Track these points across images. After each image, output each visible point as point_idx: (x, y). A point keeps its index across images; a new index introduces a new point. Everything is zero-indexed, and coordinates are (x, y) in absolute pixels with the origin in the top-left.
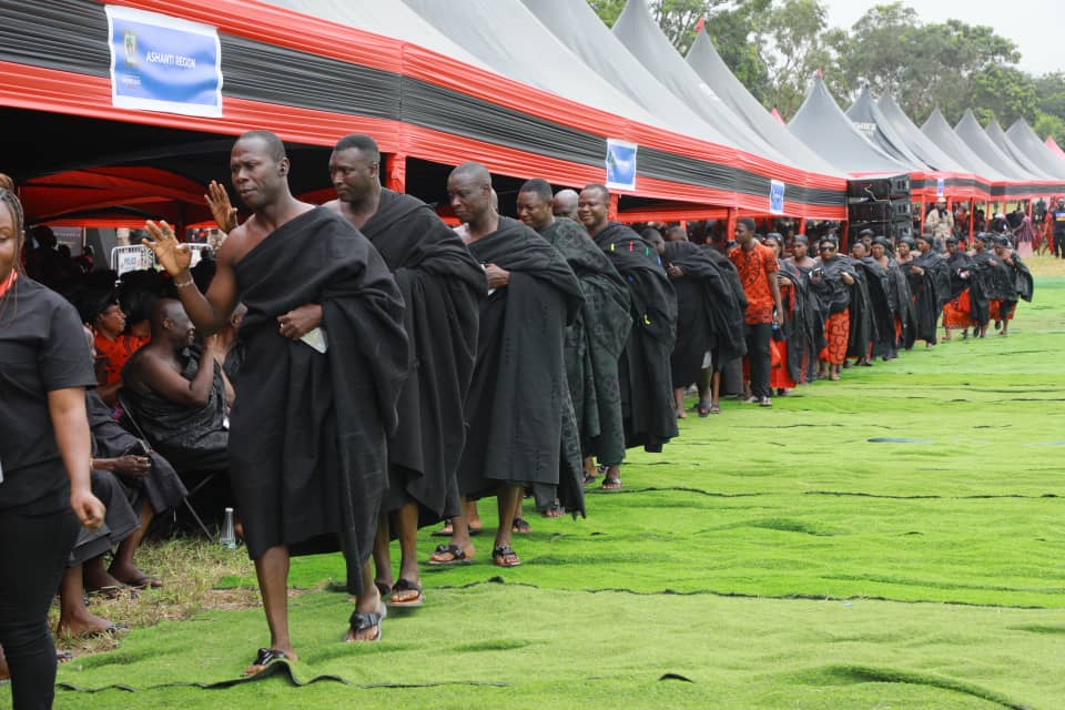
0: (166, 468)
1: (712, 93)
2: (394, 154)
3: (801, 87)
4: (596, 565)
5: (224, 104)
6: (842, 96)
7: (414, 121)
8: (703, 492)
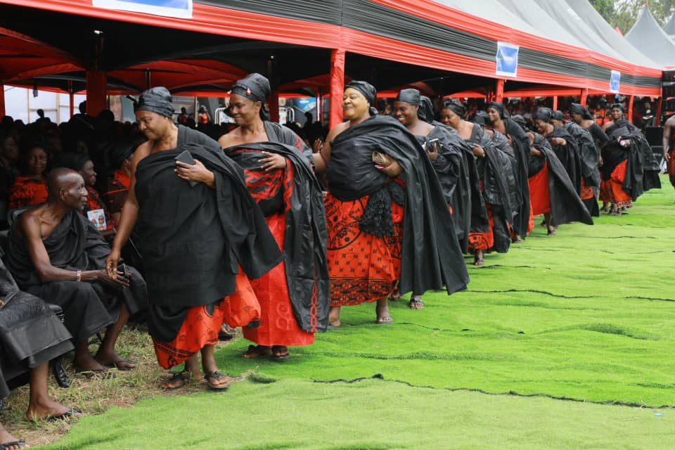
0: (140, 281)
1: (576, 15)
2: (337, 50)
3: (635, 14)
4: (461, 362)
5: (194, 8)
6: (660, 20)
7: (351, 26)
8: (550, 294)
